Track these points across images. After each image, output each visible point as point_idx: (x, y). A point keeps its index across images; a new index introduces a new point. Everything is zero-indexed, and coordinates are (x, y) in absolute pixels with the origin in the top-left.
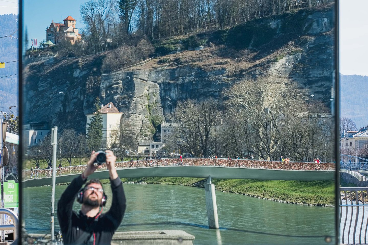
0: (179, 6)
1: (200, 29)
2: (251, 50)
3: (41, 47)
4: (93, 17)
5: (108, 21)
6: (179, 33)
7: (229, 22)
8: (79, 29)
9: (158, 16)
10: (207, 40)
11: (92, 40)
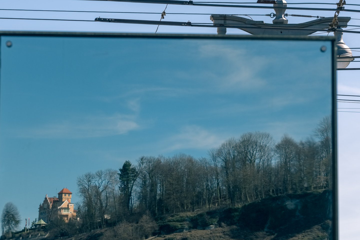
0: (185, 179)
1: (210, 206)
2: (267, 232)
3: (33, 227)
4: (90, 188)
5: (107, 193)
6: (186, 209)
7: (240, 198)
8: (75, 204)
9: (162, 189)
10: (218, 219)
11: (87, 216)
